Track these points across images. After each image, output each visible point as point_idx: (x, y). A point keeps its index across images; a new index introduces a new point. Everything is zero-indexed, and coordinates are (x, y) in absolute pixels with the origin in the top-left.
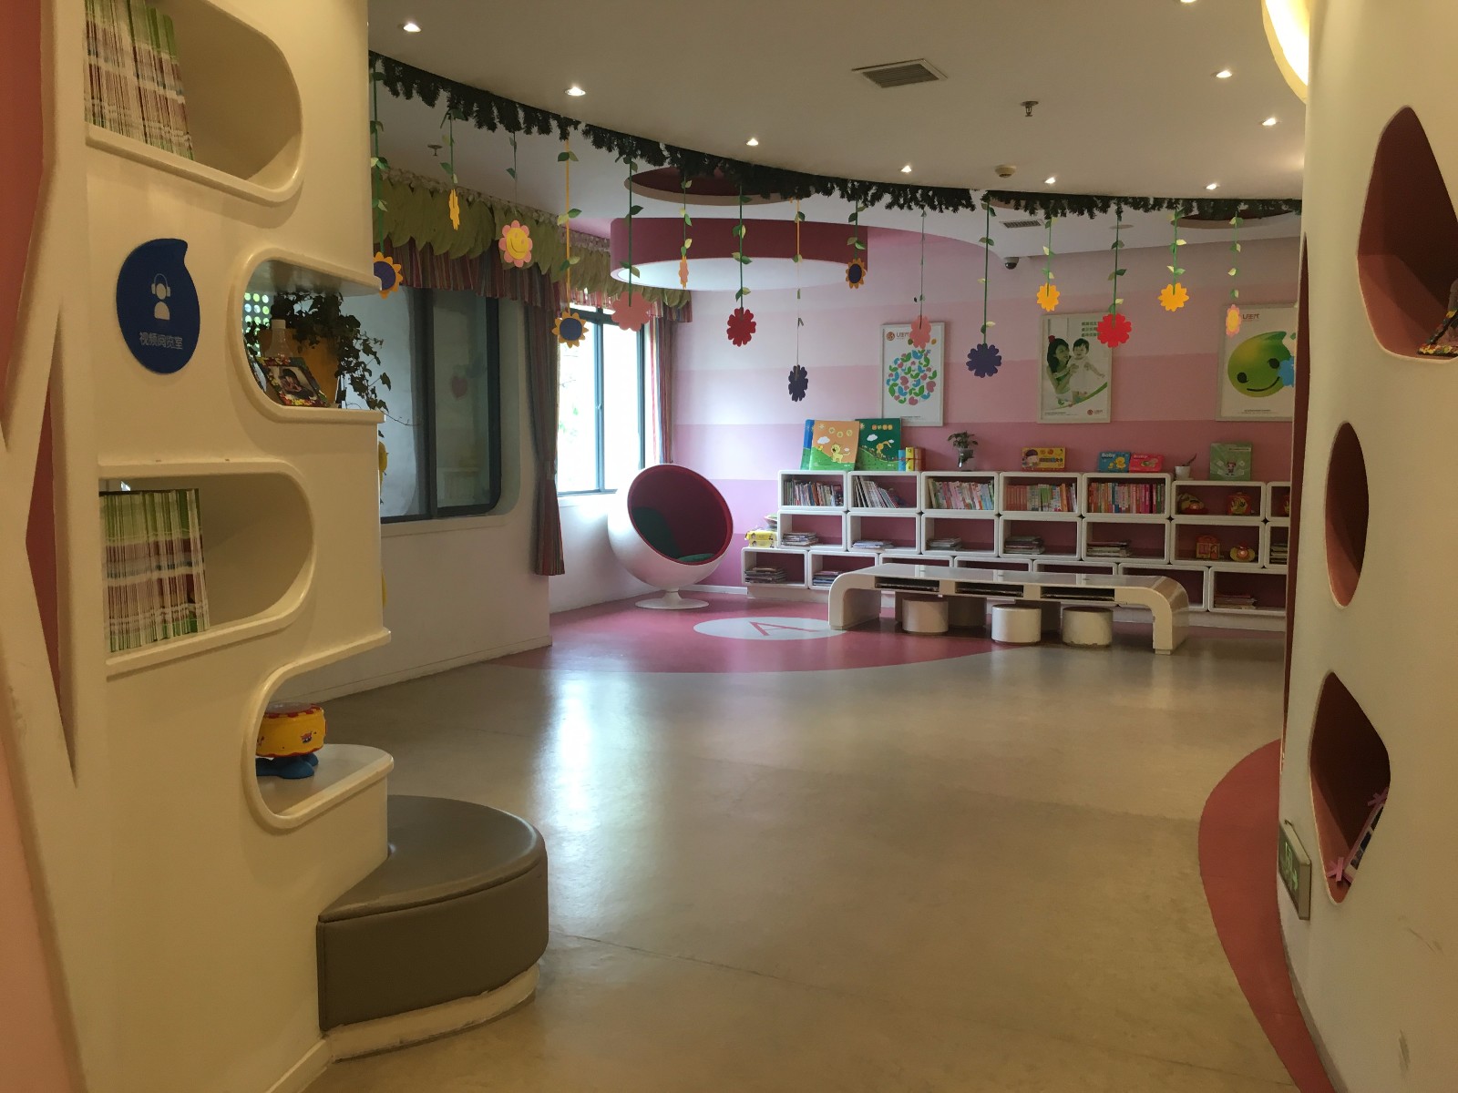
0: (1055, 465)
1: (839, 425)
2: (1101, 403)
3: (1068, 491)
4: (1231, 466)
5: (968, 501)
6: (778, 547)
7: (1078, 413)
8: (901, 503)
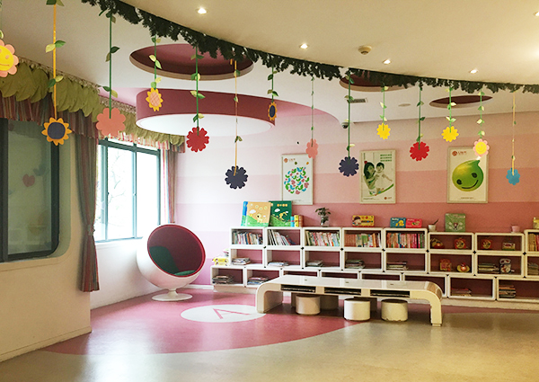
0: (369, 224)
1: (261, 204)
2: (391, 193)
3: (376, 237)
4: (456, 225)
5: (326, 242)
6: (230, 266)
7: (379, 199)
8: (292, 243)
